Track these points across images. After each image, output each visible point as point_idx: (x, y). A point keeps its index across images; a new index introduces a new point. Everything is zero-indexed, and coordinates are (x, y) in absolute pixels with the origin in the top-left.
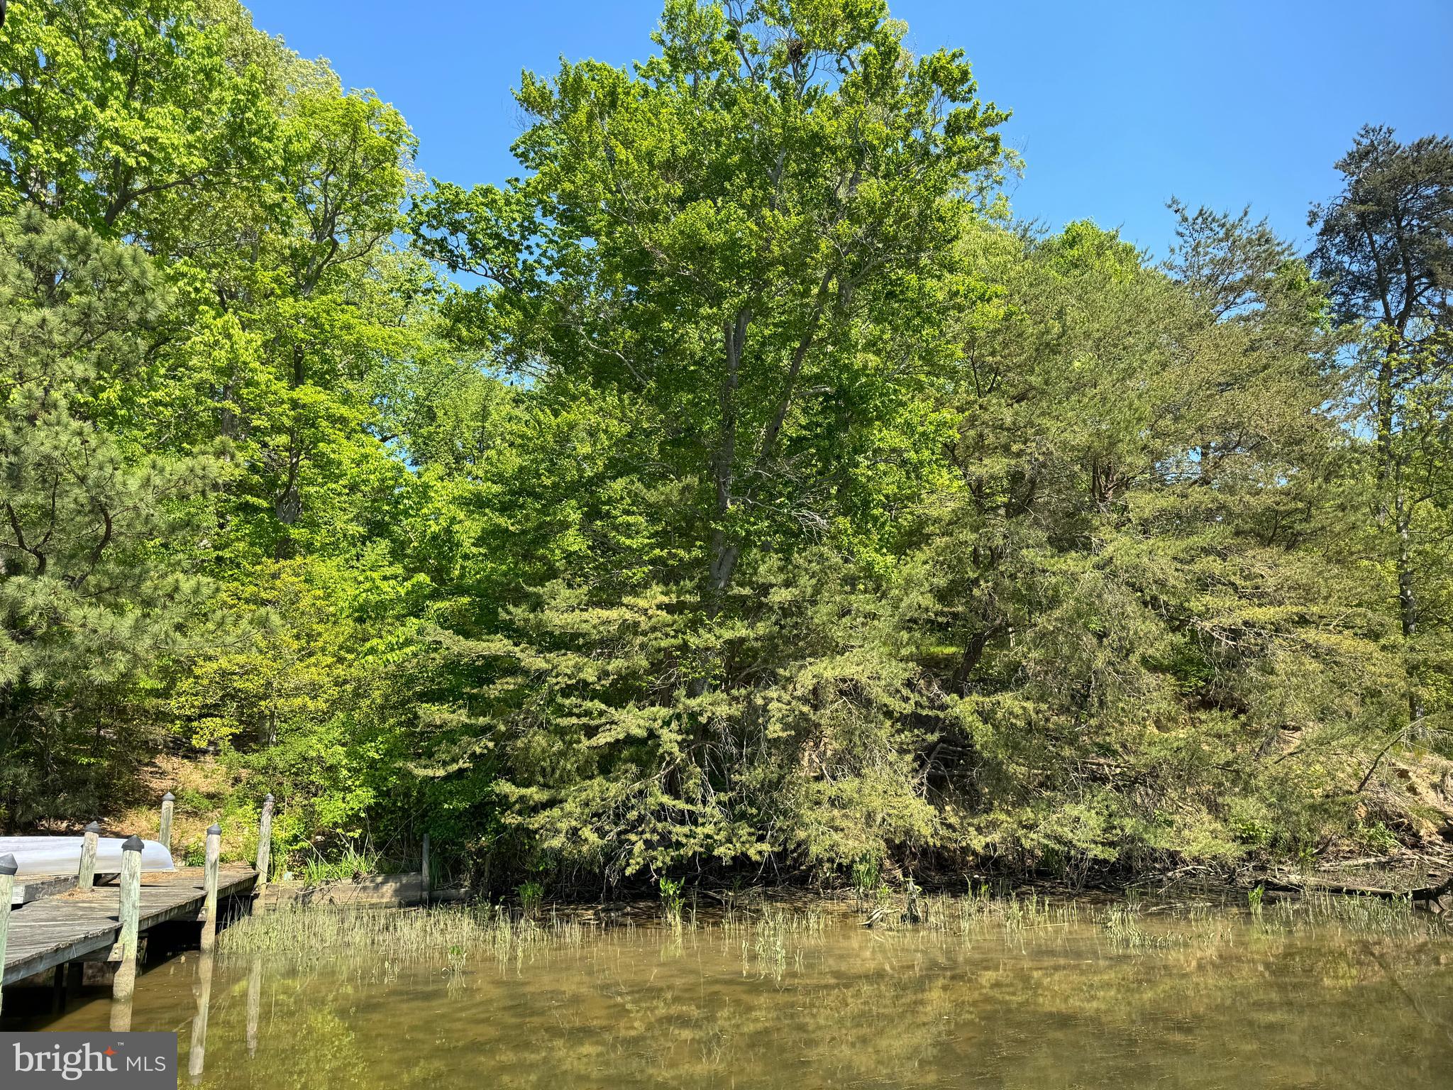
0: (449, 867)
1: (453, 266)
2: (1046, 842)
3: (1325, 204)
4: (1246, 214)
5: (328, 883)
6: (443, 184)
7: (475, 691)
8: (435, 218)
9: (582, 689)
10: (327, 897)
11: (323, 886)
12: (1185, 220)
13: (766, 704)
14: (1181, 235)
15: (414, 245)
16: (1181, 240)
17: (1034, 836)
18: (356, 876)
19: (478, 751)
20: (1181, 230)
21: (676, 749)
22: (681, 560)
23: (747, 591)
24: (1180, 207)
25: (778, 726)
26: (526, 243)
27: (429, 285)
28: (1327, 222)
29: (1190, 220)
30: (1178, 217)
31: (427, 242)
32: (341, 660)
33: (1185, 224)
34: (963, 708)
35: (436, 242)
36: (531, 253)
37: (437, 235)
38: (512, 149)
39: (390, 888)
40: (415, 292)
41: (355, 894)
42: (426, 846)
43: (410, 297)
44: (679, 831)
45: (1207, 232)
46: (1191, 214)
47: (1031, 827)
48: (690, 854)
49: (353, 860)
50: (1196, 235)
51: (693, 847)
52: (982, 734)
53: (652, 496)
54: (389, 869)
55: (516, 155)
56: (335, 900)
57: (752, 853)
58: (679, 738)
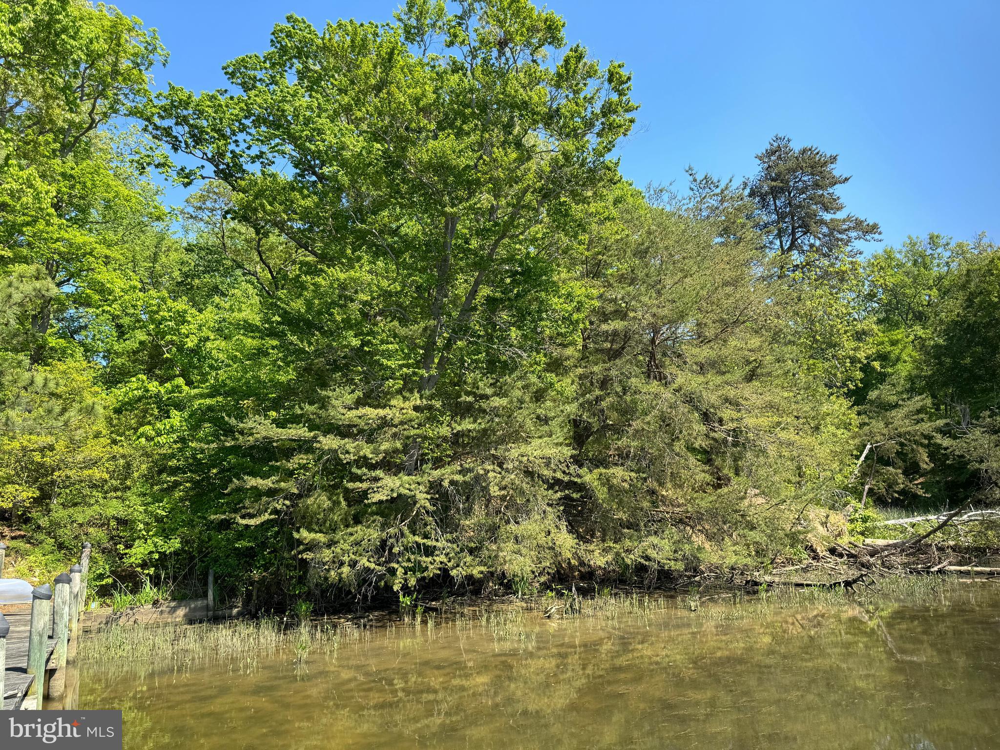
0: (227, 593)
1: (175, 149)
2: (639, 560)
3: (751, 179)
4: (731, 181)
5: (132, 609)
6: (177, 87)
7: (278, 464)
8: (166, 112)
9: (363, 462)
10: (132, 619)
11: (129, 611)
12: (695, 180)
13: (486, 474)
14: (692, 189)
15: (145, 130)
16: (691, 193)
17: (632, 556)
18: (155, 603)
19: (279, 507)
20: (692, 186)
21: (428, 504)
22: (422, 377)
23: (470, 399)
24: (694, 172)
25: (496, 488)
26: (234, 138)
27: (162, 161)
28: (751, 189)
29: (698, 181)
30: (691, 178)
31: (157, 128)
32: (114, 442)
33: (695, 183)
34: (589, 477)
35: (165, 129)
36: (237, 146)
37: (166, 123)
38: (224, 68)
39: (181, 612)
40: (149, 164)
41: (155, 616)
42: (211, 579)
43: (144, 168)
44: (426, 560)
45: (707, 190)
46: (699, 177)
47: (628, 551)
48: (431, 575)
49: (149, 591)
50: (700, 190)
51: (433, 571)
52: (601, 494)
53: (402, 331)
54: (179, 598)
55: (226, 73)
56: (139, 622)
57: (475, 572)
58: (429, 497)
